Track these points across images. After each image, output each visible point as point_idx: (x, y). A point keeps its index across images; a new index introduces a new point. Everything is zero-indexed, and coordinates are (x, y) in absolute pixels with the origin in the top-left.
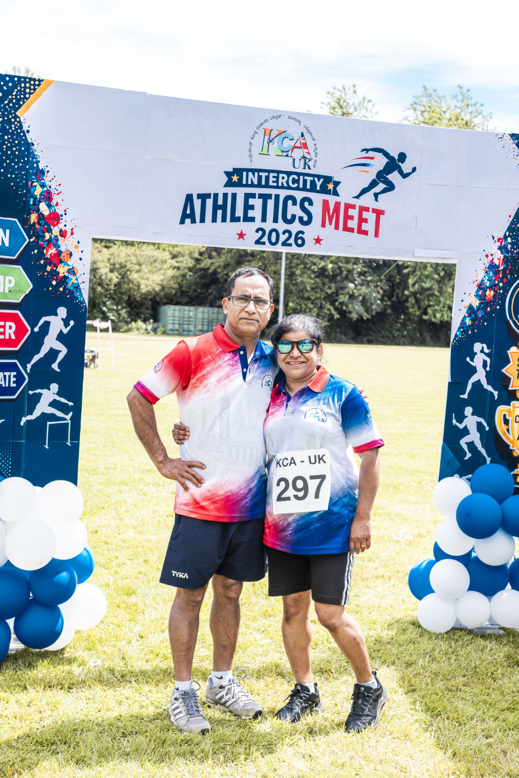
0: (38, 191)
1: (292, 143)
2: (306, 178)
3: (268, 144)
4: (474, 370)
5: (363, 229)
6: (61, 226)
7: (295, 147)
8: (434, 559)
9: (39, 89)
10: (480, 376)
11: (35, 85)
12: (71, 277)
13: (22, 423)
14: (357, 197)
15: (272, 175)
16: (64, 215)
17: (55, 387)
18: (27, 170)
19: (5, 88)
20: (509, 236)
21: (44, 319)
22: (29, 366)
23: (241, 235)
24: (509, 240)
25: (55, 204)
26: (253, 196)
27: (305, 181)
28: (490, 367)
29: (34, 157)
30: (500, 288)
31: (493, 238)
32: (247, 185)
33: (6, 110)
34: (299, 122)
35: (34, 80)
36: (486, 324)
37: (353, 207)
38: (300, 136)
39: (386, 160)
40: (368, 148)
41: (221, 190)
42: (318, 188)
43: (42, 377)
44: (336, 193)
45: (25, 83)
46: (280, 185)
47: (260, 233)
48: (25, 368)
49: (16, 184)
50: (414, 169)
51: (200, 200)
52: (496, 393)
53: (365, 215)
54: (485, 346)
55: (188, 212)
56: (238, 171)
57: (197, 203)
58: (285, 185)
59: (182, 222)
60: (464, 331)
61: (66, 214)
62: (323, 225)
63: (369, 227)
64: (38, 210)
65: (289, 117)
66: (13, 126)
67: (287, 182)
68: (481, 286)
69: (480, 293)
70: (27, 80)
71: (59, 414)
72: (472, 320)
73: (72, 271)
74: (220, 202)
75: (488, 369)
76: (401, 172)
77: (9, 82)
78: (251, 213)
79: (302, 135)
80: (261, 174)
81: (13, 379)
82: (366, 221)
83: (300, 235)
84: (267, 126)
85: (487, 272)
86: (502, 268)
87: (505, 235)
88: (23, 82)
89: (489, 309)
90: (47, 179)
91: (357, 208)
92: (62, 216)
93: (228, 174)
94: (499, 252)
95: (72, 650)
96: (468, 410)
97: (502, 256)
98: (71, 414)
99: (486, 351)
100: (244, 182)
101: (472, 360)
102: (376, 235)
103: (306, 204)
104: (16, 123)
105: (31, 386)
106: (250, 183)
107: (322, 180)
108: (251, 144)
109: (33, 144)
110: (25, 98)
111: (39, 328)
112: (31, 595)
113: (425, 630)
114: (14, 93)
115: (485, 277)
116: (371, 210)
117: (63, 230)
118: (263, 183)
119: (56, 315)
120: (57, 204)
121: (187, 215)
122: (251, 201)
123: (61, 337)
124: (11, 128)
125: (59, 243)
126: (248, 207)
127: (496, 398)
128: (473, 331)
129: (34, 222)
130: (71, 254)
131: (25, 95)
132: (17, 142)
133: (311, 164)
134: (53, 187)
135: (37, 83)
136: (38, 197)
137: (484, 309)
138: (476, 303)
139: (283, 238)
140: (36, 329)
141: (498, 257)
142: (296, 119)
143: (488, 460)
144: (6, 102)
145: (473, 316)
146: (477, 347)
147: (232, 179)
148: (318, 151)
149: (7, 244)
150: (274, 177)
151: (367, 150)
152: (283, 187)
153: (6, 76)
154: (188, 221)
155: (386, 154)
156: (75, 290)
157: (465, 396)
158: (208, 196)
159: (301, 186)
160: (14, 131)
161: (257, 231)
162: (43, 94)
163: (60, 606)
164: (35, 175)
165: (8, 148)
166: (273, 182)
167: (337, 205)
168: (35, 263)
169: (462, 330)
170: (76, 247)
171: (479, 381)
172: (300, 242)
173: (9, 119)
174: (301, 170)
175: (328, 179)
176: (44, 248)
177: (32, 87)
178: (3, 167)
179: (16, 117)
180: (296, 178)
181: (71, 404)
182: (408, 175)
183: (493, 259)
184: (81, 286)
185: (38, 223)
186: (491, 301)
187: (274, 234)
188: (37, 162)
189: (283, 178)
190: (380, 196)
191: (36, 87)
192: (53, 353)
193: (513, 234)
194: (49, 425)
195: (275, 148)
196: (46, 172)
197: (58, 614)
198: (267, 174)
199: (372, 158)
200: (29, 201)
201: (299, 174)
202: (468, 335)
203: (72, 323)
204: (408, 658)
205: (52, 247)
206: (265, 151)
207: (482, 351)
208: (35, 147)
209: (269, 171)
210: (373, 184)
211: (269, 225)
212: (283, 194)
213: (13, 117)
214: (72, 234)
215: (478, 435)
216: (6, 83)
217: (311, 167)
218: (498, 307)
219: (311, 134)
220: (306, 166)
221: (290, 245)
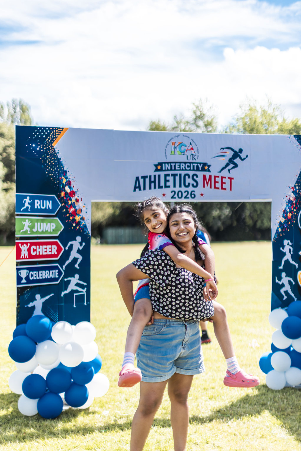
0: (64, 181)
1: (186, 148)
2: (194, 164)
3: (174, 149)
4: (284, 254)
5: (224, 187)
6: (76, 197)
7: (187, 150)
8: (271, 352)
9: (62, 132)
10: (288, 256)
11: (60, 131)
12: (82, 221)
13: (62, 295)
14: (220, 172)
15: (177, 164)
16: (77, 192)
17: (77, 276)
18: (59, 172)
19: (46, 133)
20: (297, 185)
21: (70, 243)
22: (64, 267)
23: (164, 195)
24: (297, 188)
25: (73, 187)
26: (168, 175)
27: (194, 166)
28: (293, 252)
29: (62, 165)
30: (294, 212)
31: (289, 187)
32: (165, 170)
33: (47, 144)
34: (189, 137)
35: (60, 128)
36: (289, 230)
37: (218, 177)
38: (190, 144)
39: (233, 153)
40: (223, 147)
41: (153, 174)
42: (200, 169)
43: (70, 271)
44: (209, 171)
45: (55, 130)
46: (181, 169)
47: (173, 193)
48: (62, 268)
49: (54, 178)
50: (247, 156)
51: (143, 180)
52: (297, 265)
53: (224, 180)
54: (289, 241)
55: (137, 185)
56: (161, 164)
57: (141, 181)
58: (184, 169)
59: (135, 190)
60: (278, 235)
61: (78, 191)
62: (204, 186)
63: (227, 186)
64: (65, 190)
65: (184, 136)
66: (51, 151)
67: (185, 167)
68: (285, 212)
69: (285, 215)
70: (57, 129)
71: (80, 289)
72: (282, 229)
73: (82, 219)
74: (153, 179)
75: (292, 253)
76: (240, 158)
77: (48, 130)
78: (168, 184)
79: (191, 144)
80: (172, 164)
81: (57, 274)
82: (225, 183)
83: (193, 193)
84: (173, 141)
85: (287, 204)
86: (294, 202)
87: (295, 185)
88: (54, 130)
89: (290, 223)
90: (68, 174)
91: (220, 178)
92: (76, 192)
93: (156, 166)
94: (293, 194)
95: (93, 408)
96: (283, 274)
97: (294, 196)
98: (86, 289)
99: (290, 244)
100: (164, 169)
101: (283, 249)
102: (231, 189)
103: (195, 177)
104: (52, 149)
105: (65, 277)
106: (166, 169)
107: (202, 165)
108: (166, 150)
109: (61, 159)
110: (56, 137)
111: (68, 248)
112: (72, 380)
113: (270, 389)
114: (51, 135)
115: (286, 207)
116: (227, 178)
117: (77, 199)
118: (173, 168)
119: (76, 240)
120: (74, 187)
121: (137, 187)
122: (168, 178)
123: (79, 251)
124: (50, 152)
125: (76, 205)
126: (166, 181)
127: (297, 267)
128: (282, 234)
129: (63, 197)
130: (81, 210)
131: (56, 135)
132: (53, 158)
133: (196, 157)
134: (71, 179)
135: (61, 129)
136: (65, 184)
137: (288, 223)
138: (283, 220)
139: (184, 195)
140: (67, 248)
141: (292, 197)
142: (187, 136)
143: (296, 299)
144: (47, 140)
145: (282, 227)
146: (286, 242)
147: (158, 168)
148: (199, 151)
149: (51, 208)
150: (178, 165)
151: (223, 149)
152: (183, 170)
153: (46, 127)
154: (137, 190)
155: (232, 150)
156: (84, 228)
157: (281, 267)
158: (147, 177)
159: (192, 168)
160: (52, 153)
161: (172, 192)
162: (64, 134)
163: (86, 385)
164: (62, 173)
165: (49, 162)
166: (178, 168)
167: (210, 177)
168: (65, 216)
169: (277, 234)
170: (84, 207)
171: (288, 260)
172: (193, 196)
173: (49, 148)
174: (191, 161)
175: (205, 164)
176: (68, 209)
177: (59, 132)
178: (47, 171)
179: (52, 146)
180: (189, 164)
181: (85, 284)
182: (244, 159)
183: (290, 198)
184: (87, 226)
185: (65, 196)
186: (290, 219)
187: (180, 194)
188: (63, 167)
189: (183, 165)
190: (231, 170)
191: (61, 131)
192: (75, 260)
193: (299, 184)
194: (76, 296)
195: (177, 151)
196: (67, 172)
197: (86, 389)
198: (174, 164)
199: (226, 152)
200: (60, 186)
201: (190, 163)
202: (280, 237)
203: (84, 244)
204: (262, 402)
205: (72, 207)
206: (173, 153)
207: (288, 244)
208: (61, 160)
209: (176, 163)
210: (227, 165)
211: (177, 189)
212: (183, 173)
213: (50, 147)
214: (82, 200)
215: (289, 287)
216: (47, 131)
217: (196, 159)
218: (294, 222)
219: (195, 143)
220: (194, 159)
221: (188, 198)
